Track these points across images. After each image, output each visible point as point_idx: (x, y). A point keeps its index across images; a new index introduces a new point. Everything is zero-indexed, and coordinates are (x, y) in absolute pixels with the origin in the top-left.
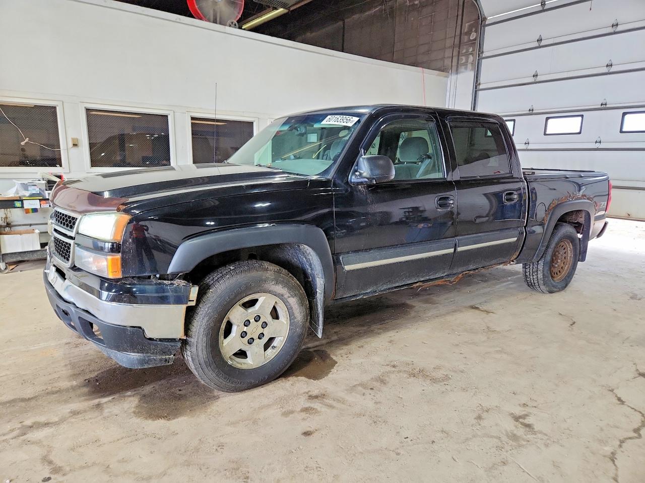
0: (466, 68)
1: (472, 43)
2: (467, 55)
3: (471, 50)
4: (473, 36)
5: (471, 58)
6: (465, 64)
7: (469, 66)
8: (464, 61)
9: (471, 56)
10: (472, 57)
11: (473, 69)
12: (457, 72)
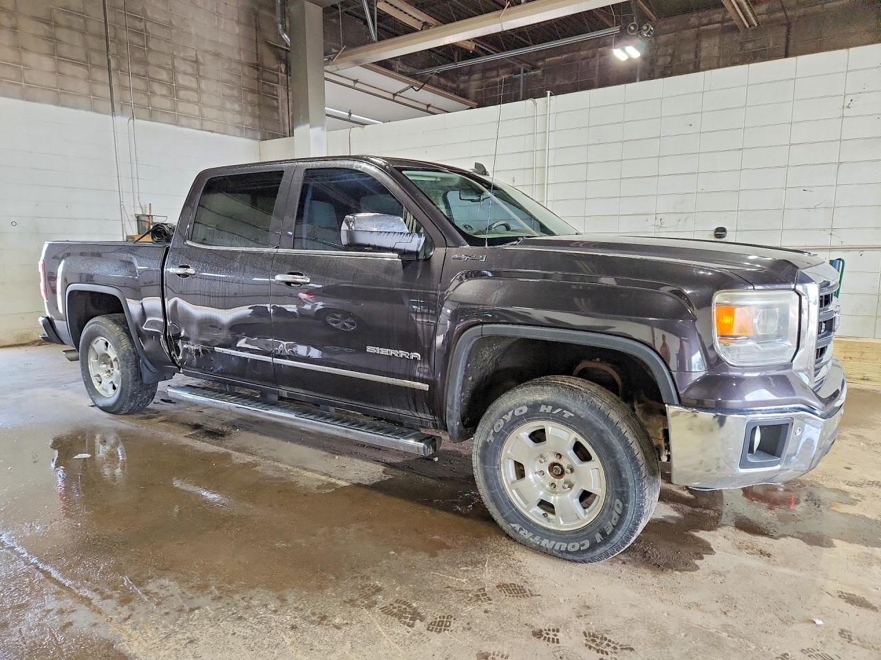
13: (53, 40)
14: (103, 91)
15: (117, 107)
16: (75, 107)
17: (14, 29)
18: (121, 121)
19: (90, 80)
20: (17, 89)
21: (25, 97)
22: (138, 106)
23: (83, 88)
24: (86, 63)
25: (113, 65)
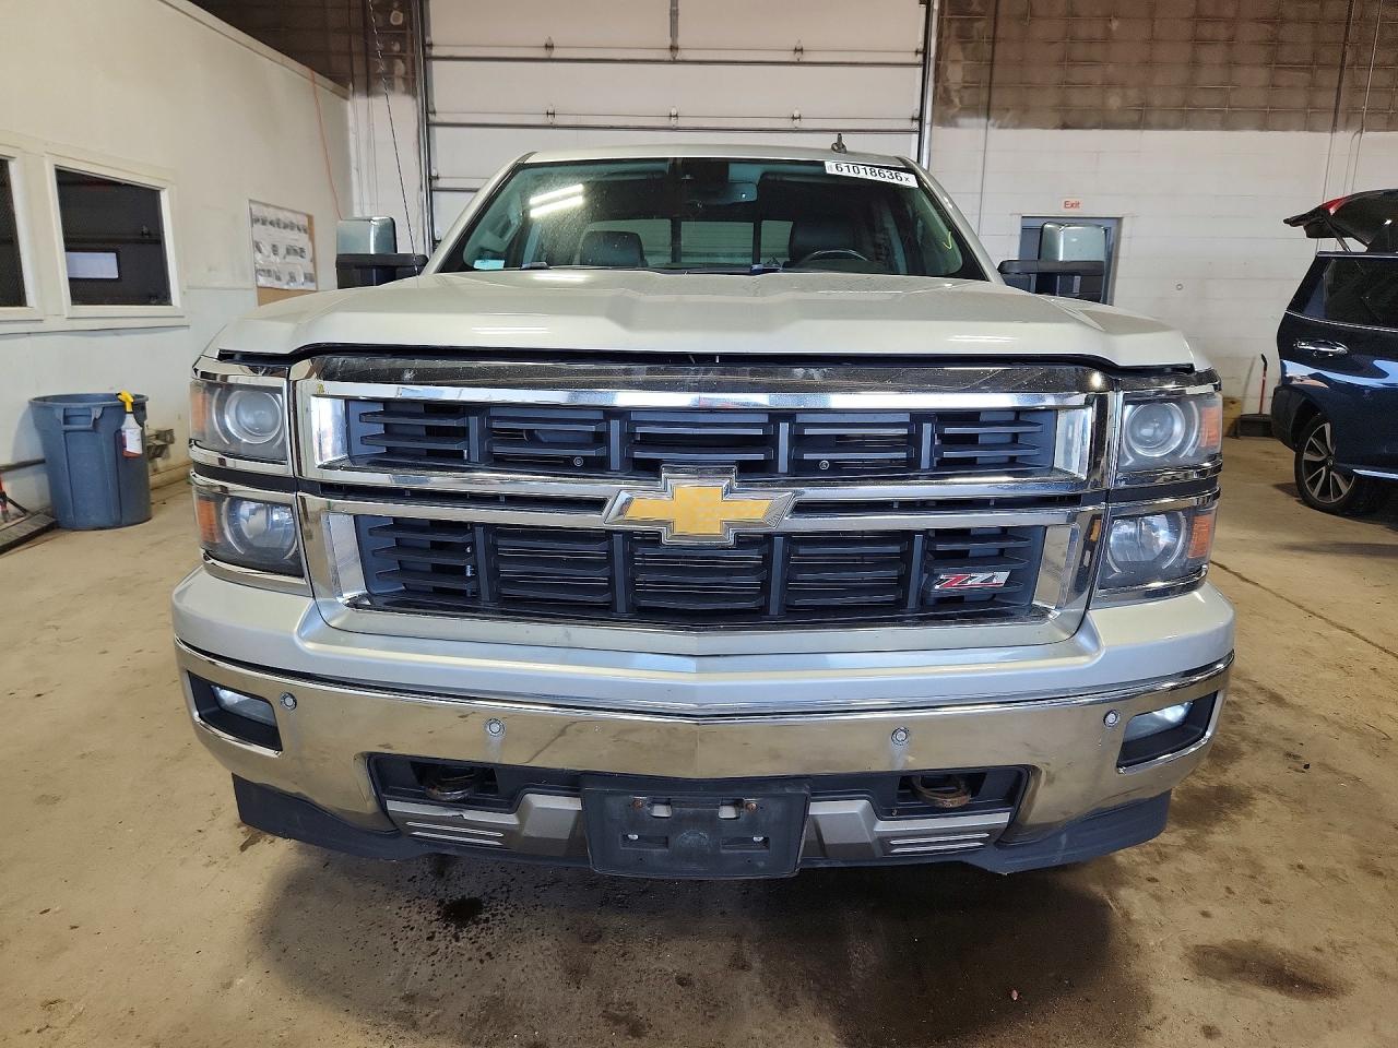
0: (391, 86)
1: (400, 34)
2: (390, 58)
3: (397, 47)
4: (397, 18)
5: (400, 67)
6: (389, 76)
7: (399, 83)
8: (382, 68)
9: (399, 62)
10: (402, 65)
11: (411, 90)
12: (369, 91)
13: (1274, 43)
14: (1327, 99)
15: (1341, 119)
16: (1285, 128)
17: (1230, 41)
18: (1344, 138)
19: (1313, 87)
20: (1218, 116)
21: (1227, 125)
22: (1373, 111)
23: (1299, 100)
24: (1313, 65)
25: (1348, 58)
